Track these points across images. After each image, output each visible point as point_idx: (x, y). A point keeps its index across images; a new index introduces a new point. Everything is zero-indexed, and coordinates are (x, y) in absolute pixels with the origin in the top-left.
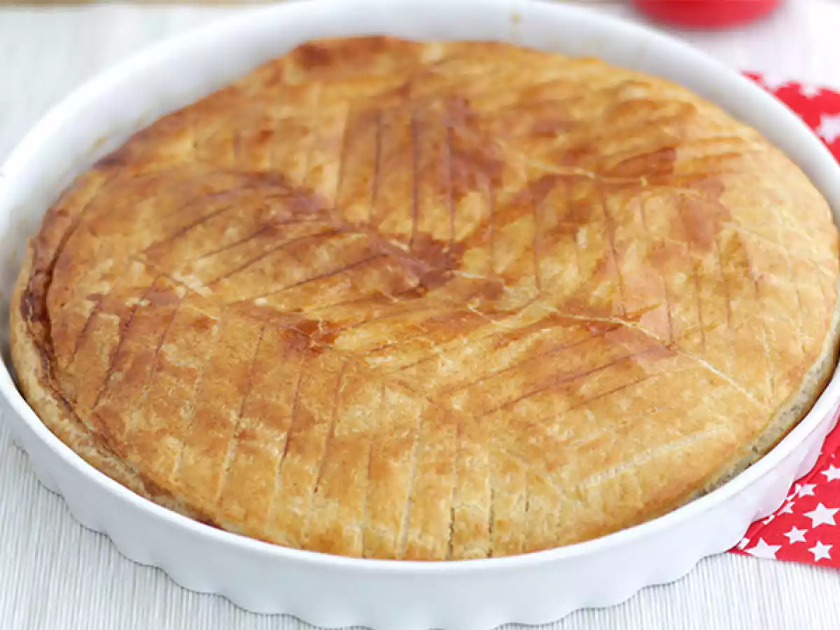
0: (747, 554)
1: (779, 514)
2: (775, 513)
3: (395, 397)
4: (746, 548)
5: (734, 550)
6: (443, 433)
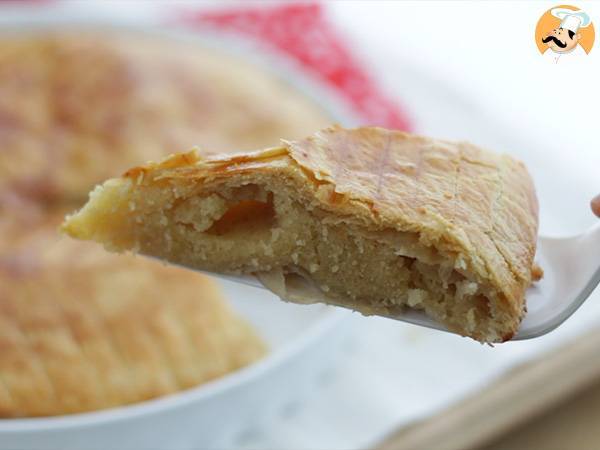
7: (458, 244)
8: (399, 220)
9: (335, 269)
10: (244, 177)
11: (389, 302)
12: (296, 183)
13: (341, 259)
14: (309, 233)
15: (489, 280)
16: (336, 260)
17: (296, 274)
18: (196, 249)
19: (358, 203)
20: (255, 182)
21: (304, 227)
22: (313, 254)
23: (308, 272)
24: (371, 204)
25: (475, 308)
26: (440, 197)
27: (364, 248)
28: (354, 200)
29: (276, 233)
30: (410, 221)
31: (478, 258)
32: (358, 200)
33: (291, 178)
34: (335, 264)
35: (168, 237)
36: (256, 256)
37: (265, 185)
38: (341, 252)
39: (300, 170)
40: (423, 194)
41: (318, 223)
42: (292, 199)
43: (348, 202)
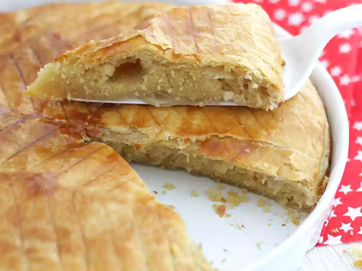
0: (325, 245)
1: (330, 219)
2: (328, 219)
3: (113, 207)
4: (323, 242)
5: (318, 245)
6: (150, 219)
7: (245, 67)
8: (212, 61)
9: (181, 89)
10: (123, 54)
11: (213, 99)
12: (152, 53)
13: (184, 84)
14: (164, 75)
15: (265, 80)
16: (181, 84)
17: (160, 95)
18: (102, 91)
19: (188, 57)
20: (129, 56)
21: (160, 72)
22: (168, 84)
23: (167, 93)
24: (195, 56)
25: (260, 93)
26: (228, 42)
27: (196, 77)
28: (186, 55)
29: (146, 78)
30: (218, 61)
31: (257, 71)
32: (188, 55)
33: (149, 51)
34: (180, 87)
35: (85, 88)
36: (136, 91)
37: (135, 56)
38: (183, 80)
39: (153, 46)
40: (219, 42)
41: (168, 69)
42: (152, 60)
43: (183, 57)
